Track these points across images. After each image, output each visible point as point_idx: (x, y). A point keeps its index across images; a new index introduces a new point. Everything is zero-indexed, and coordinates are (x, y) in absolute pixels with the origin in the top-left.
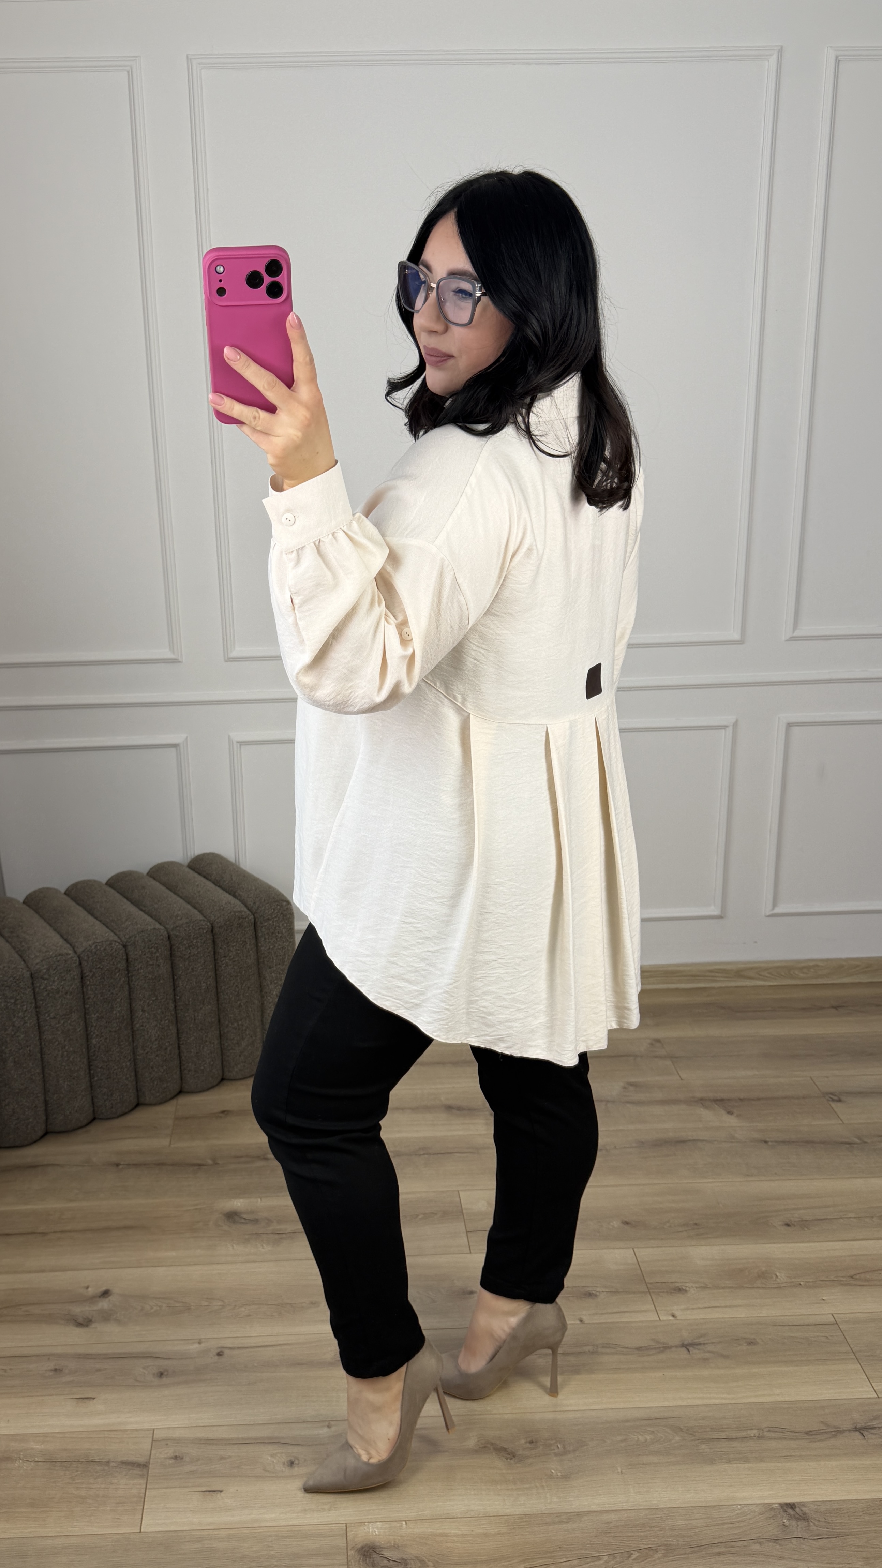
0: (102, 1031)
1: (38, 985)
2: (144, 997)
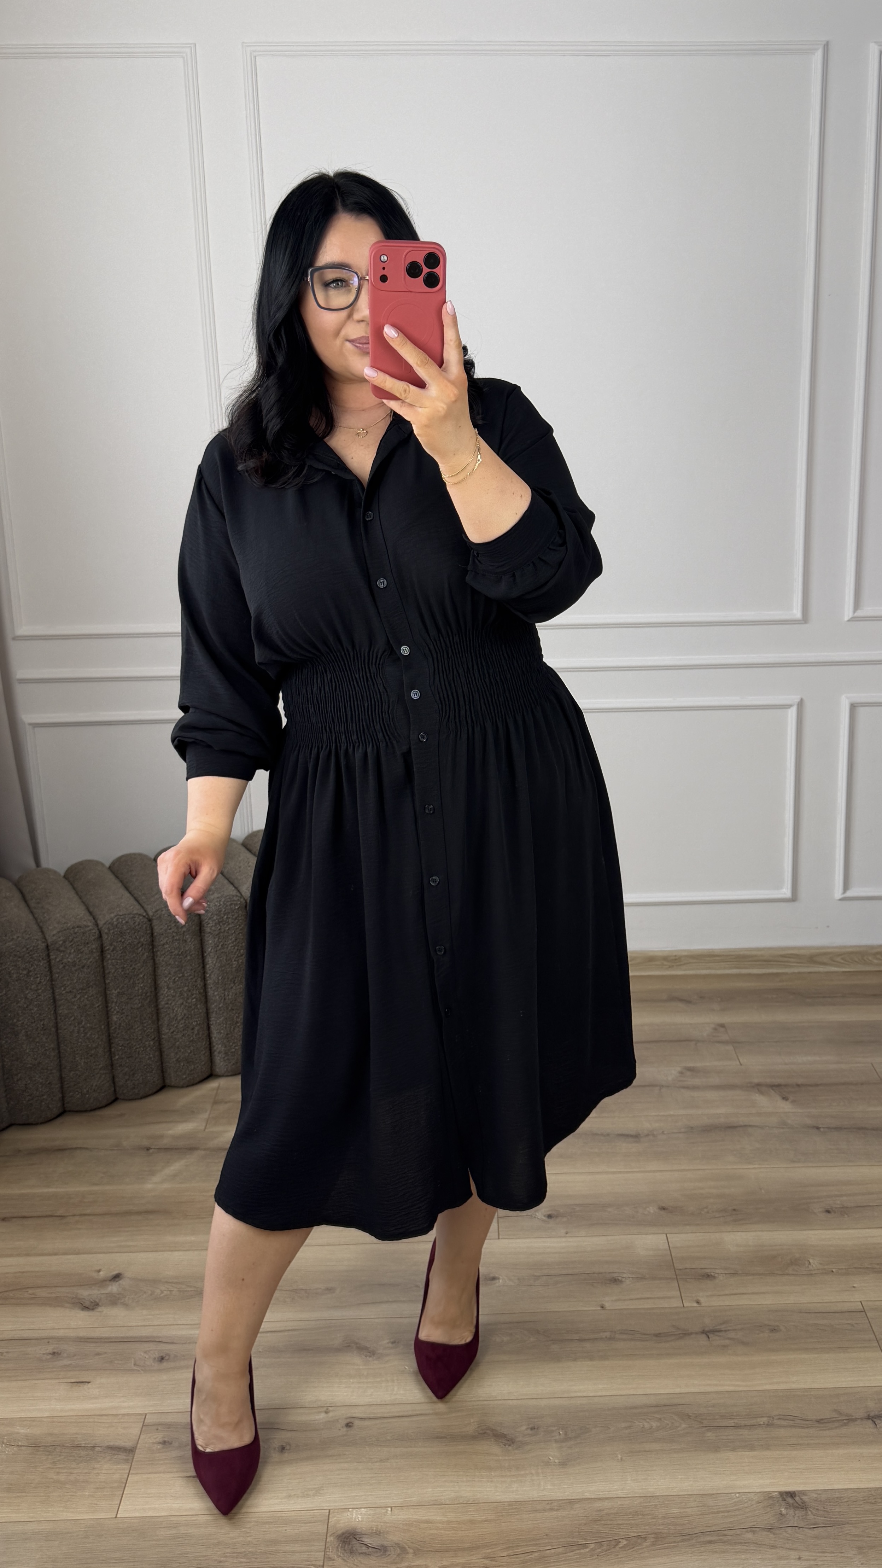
0: (123, 1007)
1: (54, 957)
2: (170, 974)
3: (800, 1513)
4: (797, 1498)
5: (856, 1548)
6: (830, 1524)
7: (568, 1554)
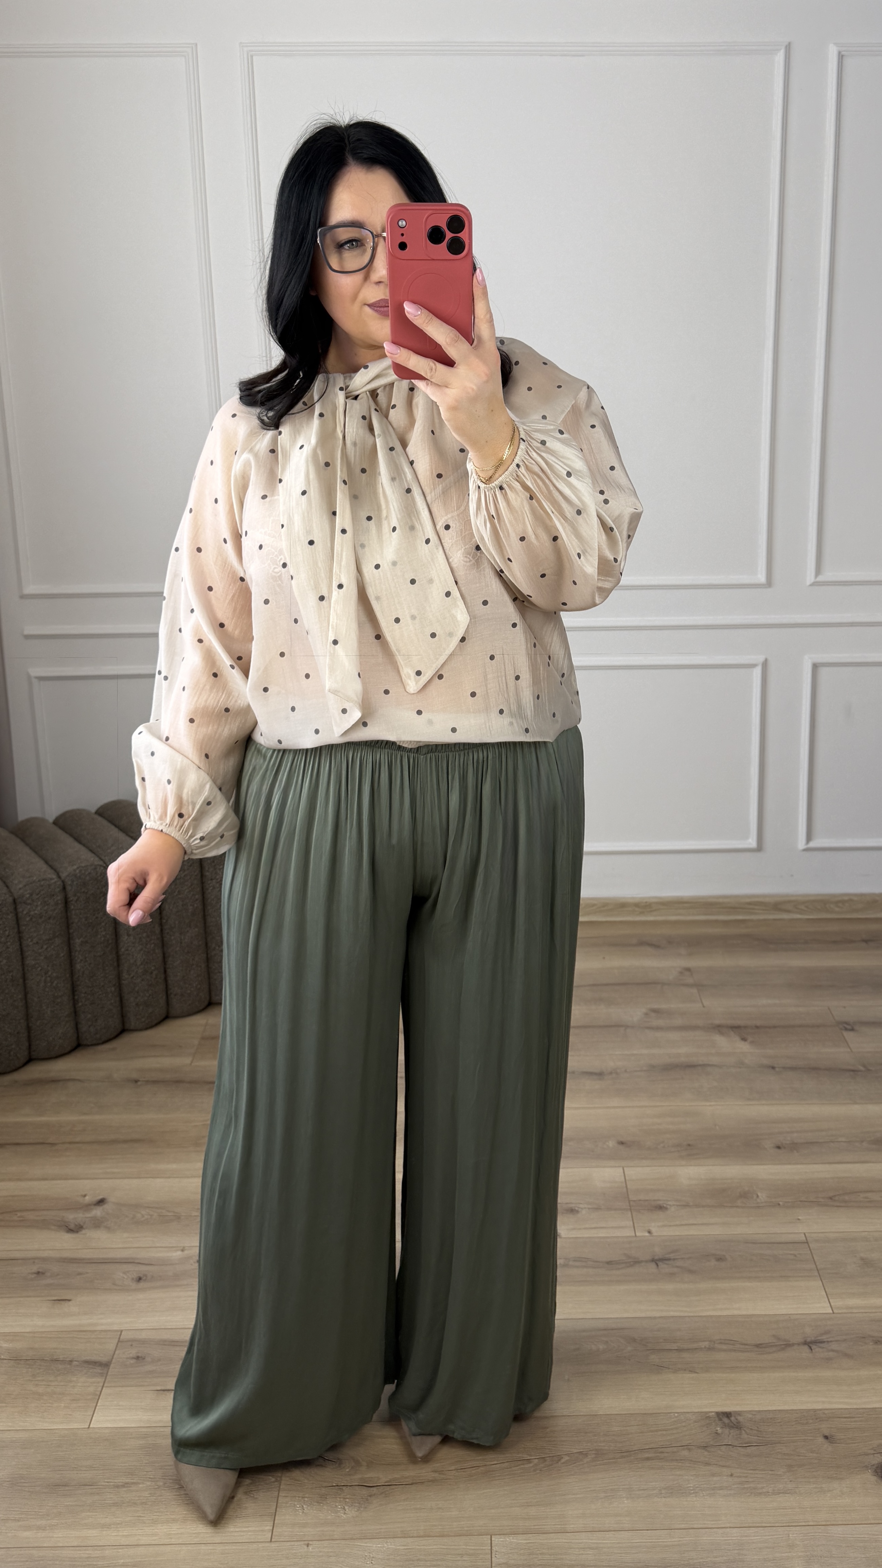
3: (734, 1432)
4: (733, 1419)
5: (786, 1466)
6: (762, 1443)
7: (514, 1469)
